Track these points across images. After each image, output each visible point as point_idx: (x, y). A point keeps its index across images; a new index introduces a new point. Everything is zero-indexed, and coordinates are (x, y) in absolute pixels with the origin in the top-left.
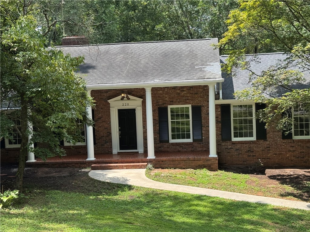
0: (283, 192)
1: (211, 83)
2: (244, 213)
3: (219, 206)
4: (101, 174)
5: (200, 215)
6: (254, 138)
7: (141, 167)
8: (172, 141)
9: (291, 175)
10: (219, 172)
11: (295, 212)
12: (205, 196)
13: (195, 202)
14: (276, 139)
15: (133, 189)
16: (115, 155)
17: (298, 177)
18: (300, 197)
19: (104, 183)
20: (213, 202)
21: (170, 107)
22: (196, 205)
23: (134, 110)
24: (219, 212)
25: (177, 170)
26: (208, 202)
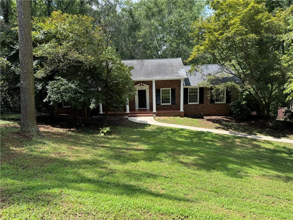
0: (216, 127)
1: (182, 78)
2: (204, 136)
3: (192, 133)
4: (134, 119)
5: (186, 137)
6: (198, 103)
7: (150, 116)
8: (162, 104)
9: (215, 119)
10: (185, 118)
11: (225, 136)
12: (184, 129)
13: (181, 132)
14: (207, 103)
15: (151, 126)
16: (137, 110)
17: (219, 120)
18: (224, 129)
19: (137, 123)
20: (188, 131)
21: (161, 89)
22: (182, 133)
23: (145, 90)
24: (193, 136)
25: (166, 117)
26: (186, 132)
